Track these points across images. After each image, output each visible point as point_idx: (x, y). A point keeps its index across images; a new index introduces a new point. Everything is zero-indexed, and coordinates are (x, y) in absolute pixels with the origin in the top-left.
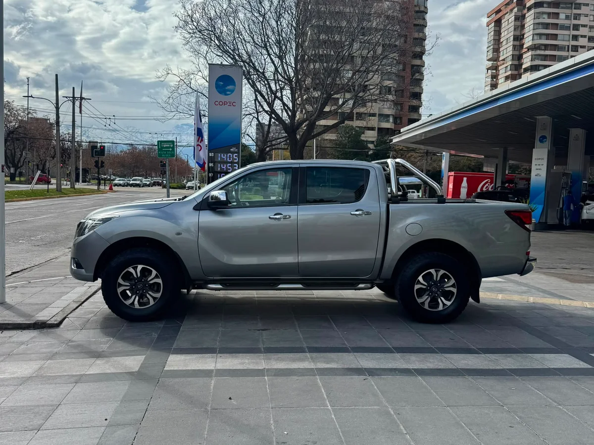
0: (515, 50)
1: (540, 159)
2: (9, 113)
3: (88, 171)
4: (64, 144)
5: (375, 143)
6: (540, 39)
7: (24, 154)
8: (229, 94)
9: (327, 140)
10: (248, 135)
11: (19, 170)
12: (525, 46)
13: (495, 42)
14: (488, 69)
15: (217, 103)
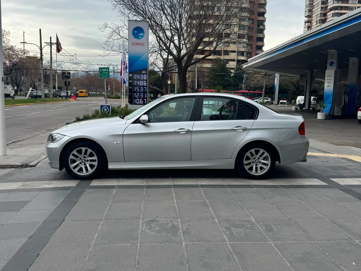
0: (322, 10)
1: (330, 76)
2: (13, 53)
3: (61, 88)
4: (46, 72)
5: (235, 69)
6: (338, 3)
7: (22, 78)
8: (141, 39)
9: (205, 67)
10: (155, 64)
11: (20, 88)
12: (328, 8)
13: (310, 5)
14: (305, 23)
15: (133, 44)
